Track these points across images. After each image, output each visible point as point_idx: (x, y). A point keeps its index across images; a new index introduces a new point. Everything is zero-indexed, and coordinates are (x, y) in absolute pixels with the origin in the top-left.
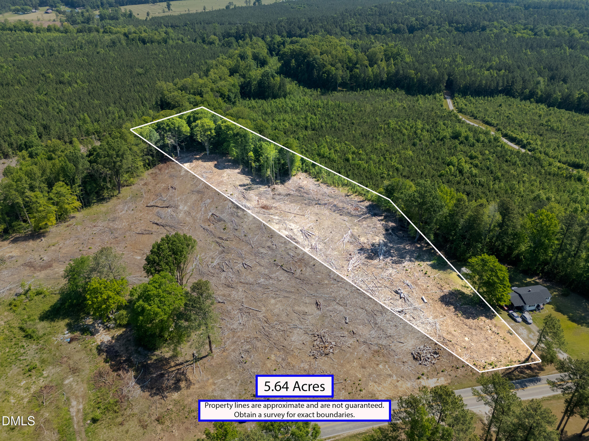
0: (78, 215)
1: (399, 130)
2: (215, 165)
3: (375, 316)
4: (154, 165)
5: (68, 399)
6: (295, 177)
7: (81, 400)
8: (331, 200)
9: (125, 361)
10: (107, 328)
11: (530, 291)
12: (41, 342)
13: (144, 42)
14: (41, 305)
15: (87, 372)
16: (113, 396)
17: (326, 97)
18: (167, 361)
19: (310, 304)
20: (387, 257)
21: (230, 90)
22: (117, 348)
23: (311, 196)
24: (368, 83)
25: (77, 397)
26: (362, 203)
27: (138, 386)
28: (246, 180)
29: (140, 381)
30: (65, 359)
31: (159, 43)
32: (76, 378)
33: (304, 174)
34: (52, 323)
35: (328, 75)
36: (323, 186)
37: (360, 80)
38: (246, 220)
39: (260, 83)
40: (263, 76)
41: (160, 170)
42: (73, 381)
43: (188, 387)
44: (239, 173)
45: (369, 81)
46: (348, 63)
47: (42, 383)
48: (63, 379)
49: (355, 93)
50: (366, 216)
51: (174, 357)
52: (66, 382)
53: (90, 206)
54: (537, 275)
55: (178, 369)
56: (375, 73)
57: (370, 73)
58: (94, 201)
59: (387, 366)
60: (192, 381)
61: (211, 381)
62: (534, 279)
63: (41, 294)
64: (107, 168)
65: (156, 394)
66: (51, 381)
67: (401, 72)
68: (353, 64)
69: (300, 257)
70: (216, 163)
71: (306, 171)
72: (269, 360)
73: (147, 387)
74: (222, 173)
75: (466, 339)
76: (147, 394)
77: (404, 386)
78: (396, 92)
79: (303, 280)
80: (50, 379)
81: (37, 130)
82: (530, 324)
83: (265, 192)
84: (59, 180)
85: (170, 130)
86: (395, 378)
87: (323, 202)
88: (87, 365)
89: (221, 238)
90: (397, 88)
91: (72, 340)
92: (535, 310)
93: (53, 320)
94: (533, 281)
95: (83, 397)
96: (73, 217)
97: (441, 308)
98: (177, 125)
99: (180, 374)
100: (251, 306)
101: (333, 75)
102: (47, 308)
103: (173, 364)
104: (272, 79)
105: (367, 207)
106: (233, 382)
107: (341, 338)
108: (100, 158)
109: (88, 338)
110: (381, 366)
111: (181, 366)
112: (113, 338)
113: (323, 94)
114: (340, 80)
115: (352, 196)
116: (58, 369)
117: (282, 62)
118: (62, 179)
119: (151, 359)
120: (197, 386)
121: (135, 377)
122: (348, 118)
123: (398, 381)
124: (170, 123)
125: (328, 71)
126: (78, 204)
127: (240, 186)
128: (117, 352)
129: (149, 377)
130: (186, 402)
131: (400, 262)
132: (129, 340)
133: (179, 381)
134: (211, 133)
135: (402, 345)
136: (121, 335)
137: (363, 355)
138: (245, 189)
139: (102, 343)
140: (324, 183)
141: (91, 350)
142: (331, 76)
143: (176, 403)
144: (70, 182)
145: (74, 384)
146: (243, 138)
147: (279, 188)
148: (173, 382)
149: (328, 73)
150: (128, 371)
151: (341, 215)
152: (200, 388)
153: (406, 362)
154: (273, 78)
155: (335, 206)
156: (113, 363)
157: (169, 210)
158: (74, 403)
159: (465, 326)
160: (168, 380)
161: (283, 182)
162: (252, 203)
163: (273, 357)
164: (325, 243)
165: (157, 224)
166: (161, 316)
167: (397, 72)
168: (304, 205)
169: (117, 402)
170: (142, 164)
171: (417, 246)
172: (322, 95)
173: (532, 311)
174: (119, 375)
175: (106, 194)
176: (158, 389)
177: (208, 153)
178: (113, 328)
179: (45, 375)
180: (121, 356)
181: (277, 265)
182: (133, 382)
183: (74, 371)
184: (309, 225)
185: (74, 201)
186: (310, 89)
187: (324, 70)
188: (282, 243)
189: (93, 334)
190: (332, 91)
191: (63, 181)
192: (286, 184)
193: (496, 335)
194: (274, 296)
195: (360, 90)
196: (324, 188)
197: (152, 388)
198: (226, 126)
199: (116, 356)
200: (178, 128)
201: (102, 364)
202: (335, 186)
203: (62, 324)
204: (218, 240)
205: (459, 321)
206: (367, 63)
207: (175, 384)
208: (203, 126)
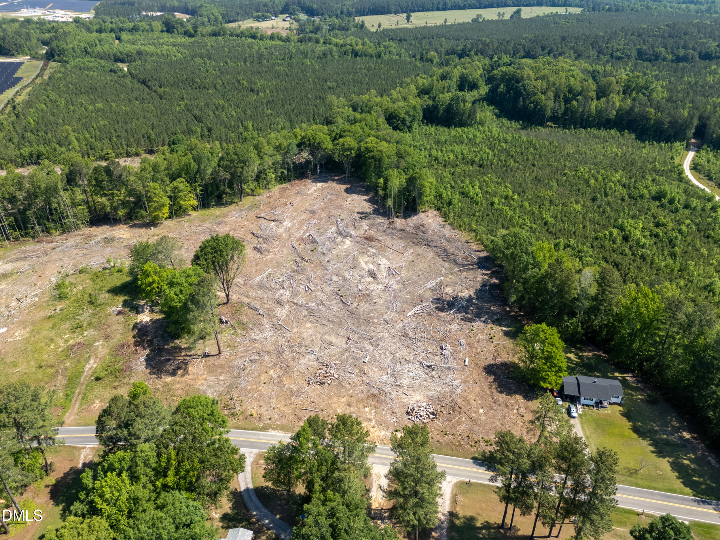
0: (194, 214)
1: (586, 180)
2: (347, 188)
3: (398, 363)
4: (290, 180)
5: (89, 357)
6: (423, 214)
7: (98, 360)
8: (445, 243)
9: (148, 341)
10: (152, 311)
11: (595, 382)
12: (98, 309)
13: (356, 54)
14: (116, 280)
15: (115, 340)
16: (122, 364)
17: (526, 132)
18: (180, 349)
19: (343, 336)
20: (459, 313)
21: (407, 113)
22: (149, 329)
23: (426, 235)
24: (587, 120)
25: (97, 357)
26: (477, 253)
27: (144, 363)
28: (368, 207)
29: (149, 360)
30: (106, 326)
31: (371, 56)
32: (105, 343)
33: (436, 212)
34: (115, 297)
35: (536, 107)
36: (448, 227)
37: (578, 115)
38: (340, 247)
39: (449, 109)
40: (452, 99)
41: (292, 186)
42: (101, 345)
43: (182, 376)
44: (365, 200)
45: (589, 118)
46: (567, 94)
47: (78, 340)
48: (95, 341)
49: (567, 131)
50: (471, 267)
51: (189, 349)
52: (96, 344)
53: (208, 208)
54: (632, 371)
55: (184, 359)
56: (599, 109)
57: (593, 107)
58: (213, 203)
59: (373, 411)
60: (189, 372)
61: (204, 376)
62: (625, 375)
63: (121, 272)
64: (227, 172)
65: (154, 373)
66: (85, 340)
67: (637, 110)
68: (573, 95)
69: (367, 292)
70: (349, 186)
71: (439, 209)
72: (266, 374)
73: (151, 366)
74: (347, 198)
75: (481, 411)
76: (148, 371)
77: (376, 434)
78: (623, 135)
79: (352, 314)
80: (86, 338)
81: (202, 132)
82: (574, 417)
83: (380, 224)
84: (181, 176)
85: (309, 145)
86: (373, 423)
87: (435, 244)
88: (118, 336)
89: (303, 259)
90: (626, 131)
91: (120, 313)
92: (593, 406)
93: (116, 294)
94: (622, 377)
95: (101, 359)
96: (190, 215)
97: (479, 375)
98: (317, 141)
99: (183, 363)
100: (286, 325)
101: (542, 107)
102: (118, 284)
103: (183, 354)
104: (462, 104)
105: (479, 258)
106: (222, 383)
107: (348, 374)
108: (223, 161)
109: (132, 314)
110: (367, 409)
111: (189, 358)
112: (151, 320)
113: (524, 128)
114: (549, 113)
115: (472, 244)
116: (96, 333)
117: (490, 86)
118: (184, 176)
119: (168, 345)
120: (190, 377)
121: (147, 355)
122: (531, 158)
123: (373, 427)
124: (311, 138)
125: (537, 102)
126: (195, 203)
127: (358, 213)
128: (147, 332)
129: (157, 358)
130: (174, 387)
131: (470, 320)
132: (162, 326)
133: (179, 368)
134: (351, 153)
135: (405, 396)
136: (159, 320)
137: (357, 394)
138: (361, 218)
139: (141, 322)
140: (451, 224)
141: (129, 325)
142: (539, 107)
143: (166, 384)
144: (191, 181)
145: (100, 347)
146: (377, 163)
147: (399, 222)
148: (173, 368)
149: (537, 103)
150: (144, 349)
151: (444, 261)
152: (192, 379)
153: (396, 413)
154: (464, 104)
155: (445, 250)
156: (139, 339)
157: (273, 224)
158: (92, 361)
159: (490, 399)
160: (171, 365)
161: (406, 216)
162: (358, 232)
163: (271, 372)
164: (404, 285)
165: (253, 234)
166: (176, 303)
167: (632, 109)
168: (411, 243)
169: (122, 370)
170: (274, 176)
171: (506, 309)
172: (522, 129)
173: (588, 406)
174: (136, 350)
175: (225, 198)
176: (158, 370)
177: (347, 175)
178: (156, 312)
179: (85, 335)
180: (147, 336)
181: (338, 294)
182: (142, 359)
183: (107, 337)
184: (400, 264)
185: (192, 199)
186: (510, 121)
187: (533, 99)
188: (359, 276)
189: (138, 313)
190: (536, 126)
191: (184, 178)
192: (409, 220)
193: (519, 417)
194: (314, 321)
195: (575, 129)
196: (447, 231)
197: (154, 368)
198: (366, 148)
199: (144, 335)
200: (319, 143)
201: (130, 338)
202: (461, 230)
203: (121, 299)
204: (298, 259)
205: (488, 392)
206: (593, 94)
207: (174, 370)
208: (343, 145)
